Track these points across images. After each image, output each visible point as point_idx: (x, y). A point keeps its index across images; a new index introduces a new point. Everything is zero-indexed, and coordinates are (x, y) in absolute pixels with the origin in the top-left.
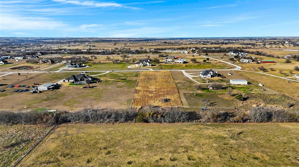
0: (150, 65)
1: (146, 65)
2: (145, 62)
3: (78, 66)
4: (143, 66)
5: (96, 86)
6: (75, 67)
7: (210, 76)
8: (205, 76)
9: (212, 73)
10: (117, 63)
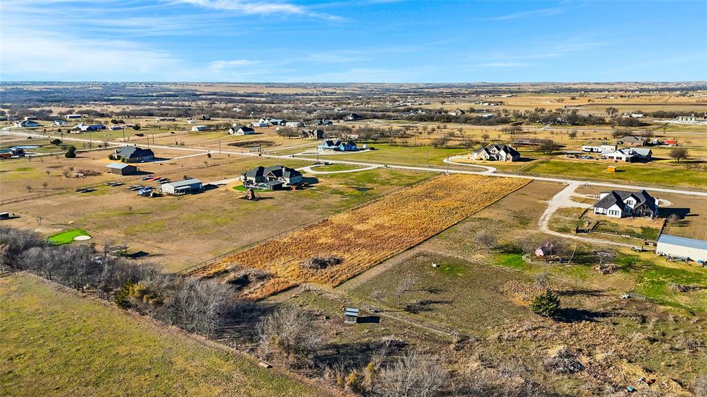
0: (507, 159)
1: (498, 157)
2: (495, 149)
3: (342, 148)
4: (487, 160)
5: (271, 198)
6: (335, 149)
7: (620, 211)
8: (601, 210)
9: (635, 201)
10: (444, 146)
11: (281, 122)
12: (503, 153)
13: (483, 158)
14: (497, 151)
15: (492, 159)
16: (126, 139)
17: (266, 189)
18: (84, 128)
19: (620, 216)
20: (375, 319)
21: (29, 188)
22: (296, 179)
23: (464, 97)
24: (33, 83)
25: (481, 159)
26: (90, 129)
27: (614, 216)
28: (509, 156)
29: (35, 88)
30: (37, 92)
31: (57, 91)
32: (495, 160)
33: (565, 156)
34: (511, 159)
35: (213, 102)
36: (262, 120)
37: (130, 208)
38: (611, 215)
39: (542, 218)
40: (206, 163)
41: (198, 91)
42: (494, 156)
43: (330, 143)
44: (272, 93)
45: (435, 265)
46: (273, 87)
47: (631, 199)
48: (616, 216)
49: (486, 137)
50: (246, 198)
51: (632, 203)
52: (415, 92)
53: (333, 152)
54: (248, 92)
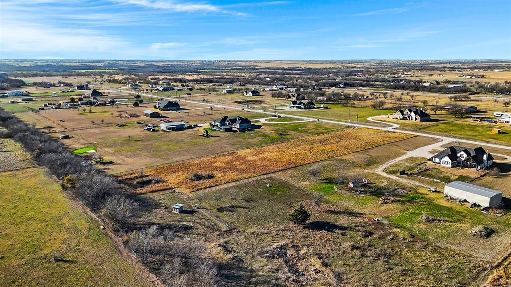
1: (409, 117)
2: (407, 111)
3: (303, 107)
4: (401, 119)
5: (218, 136)
6: (297, 107)
7: (450, 162)
8: (437, 160)
9: (465, 156)
10: (381, 108)
11: (286, 88)
12: (413, 114)
13: (398, 118)
14: (409, 113)
15: (404, 119)
16: (178, 96)
17: (221, 130)
18: (161, 89)
19: (450, 166)
20: (192, 212)
21: (93, 122)
22: (245, 125)
23: (459, 71)
24: (163, 61)
25: (397, 119)
26: (164, 90)
27: (446, 165)
28: (418, 117)
29: (161, 64)
30: (161, 67)
31: (173, 66)
32: (407, 120)
33: (471, 119)
34: (419, 120)
35: (261, 73)
36: (275, 86)
37: (130, 137)
38: (444, 165)
39: (387, 163)
40: (204, 113)
41: (259, 66)
42: (406, 116)
43: (294, 103)
44: (307, 67)
45: (268, 186)
46: (312, 63)
47: (463, 153)
48: (447, 166)
49: (424, 102)
50: (203, 135)
51: (463, 156)
52: (421, 67)
53: (295, 109)
54: (291, 67)
